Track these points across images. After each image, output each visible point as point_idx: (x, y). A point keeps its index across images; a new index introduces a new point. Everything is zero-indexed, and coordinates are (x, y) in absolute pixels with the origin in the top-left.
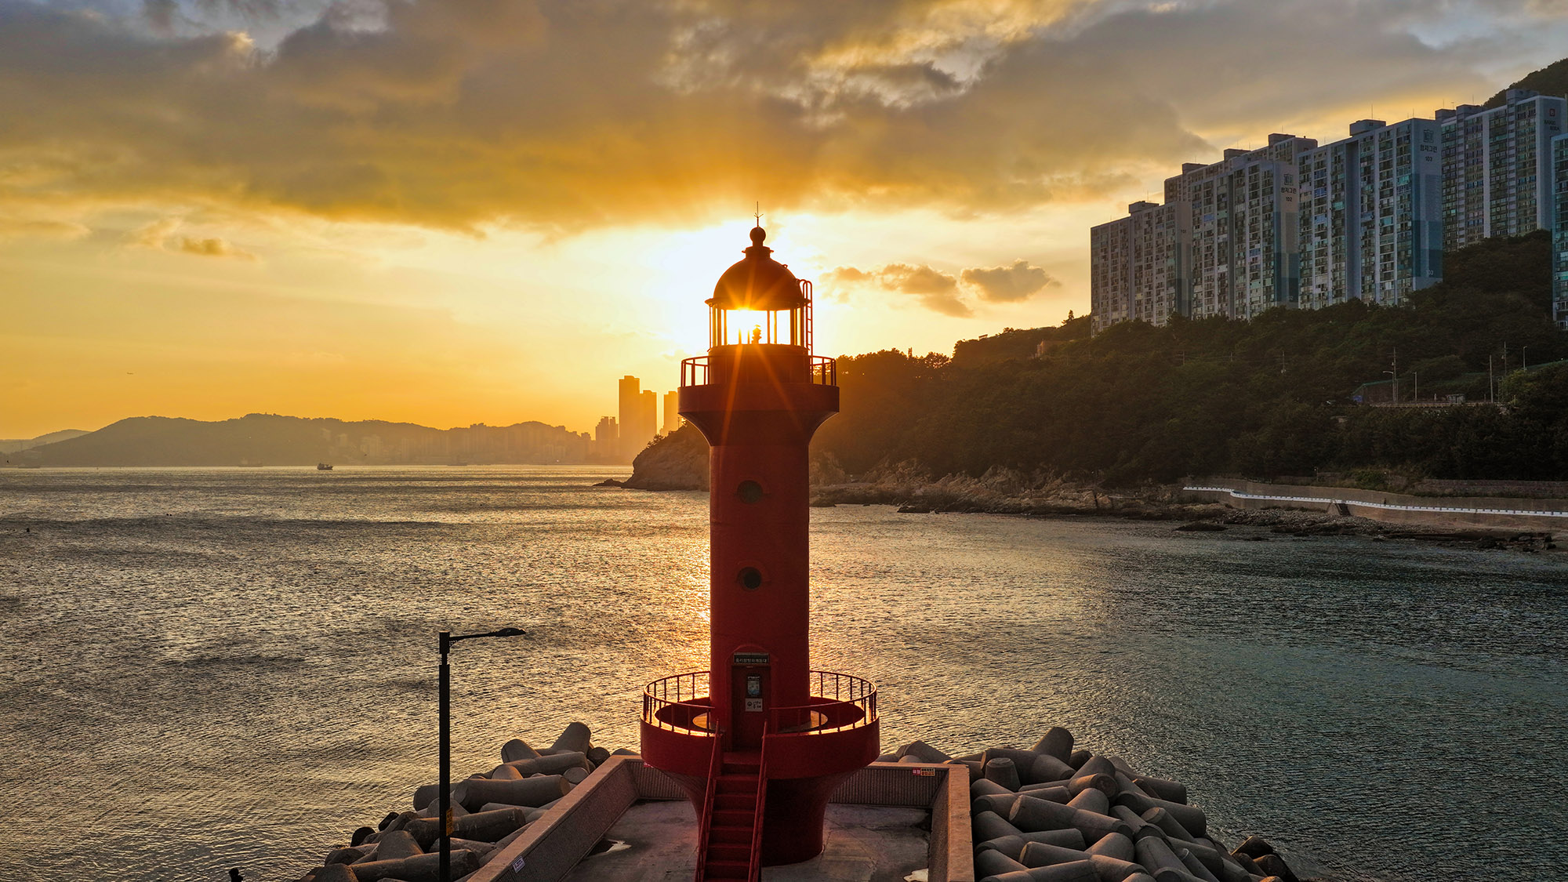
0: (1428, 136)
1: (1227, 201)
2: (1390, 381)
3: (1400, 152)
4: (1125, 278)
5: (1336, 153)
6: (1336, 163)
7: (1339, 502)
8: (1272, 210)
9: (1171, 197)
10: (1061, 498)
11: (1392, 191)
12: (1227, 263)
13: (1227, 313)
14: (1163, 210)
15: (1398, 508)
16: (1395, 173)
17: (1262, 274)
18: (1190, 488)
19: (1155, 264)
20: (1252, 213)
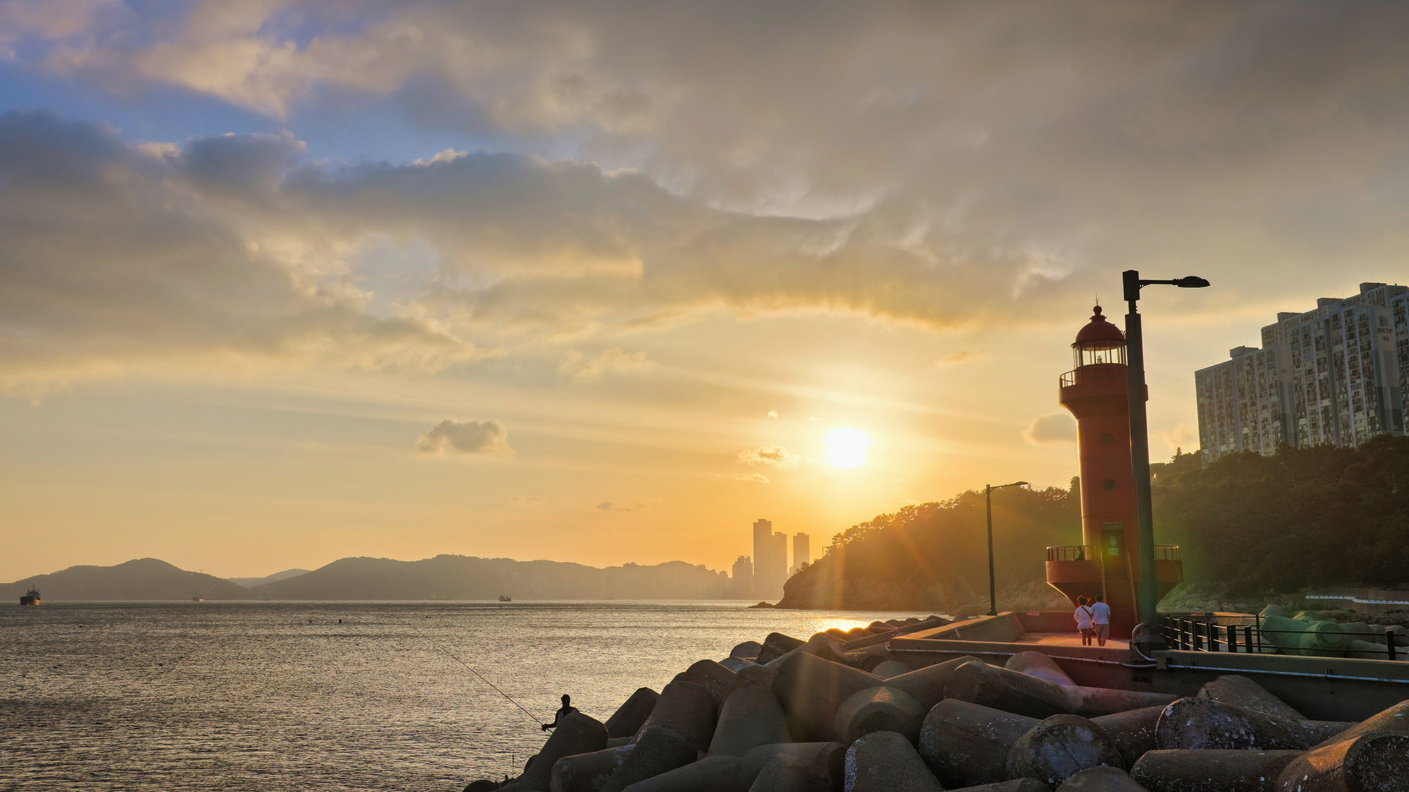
1: (1325, 343)
4: (1231, 415)
8: (1370, 348)
9: (1269, 342)
12: (1329, 397)
13: (1333, 442)
14: (1263, 353)
17: (1365, 406)
18: (1312, 597)
19: (1259, 401)
20: (1351, 352)
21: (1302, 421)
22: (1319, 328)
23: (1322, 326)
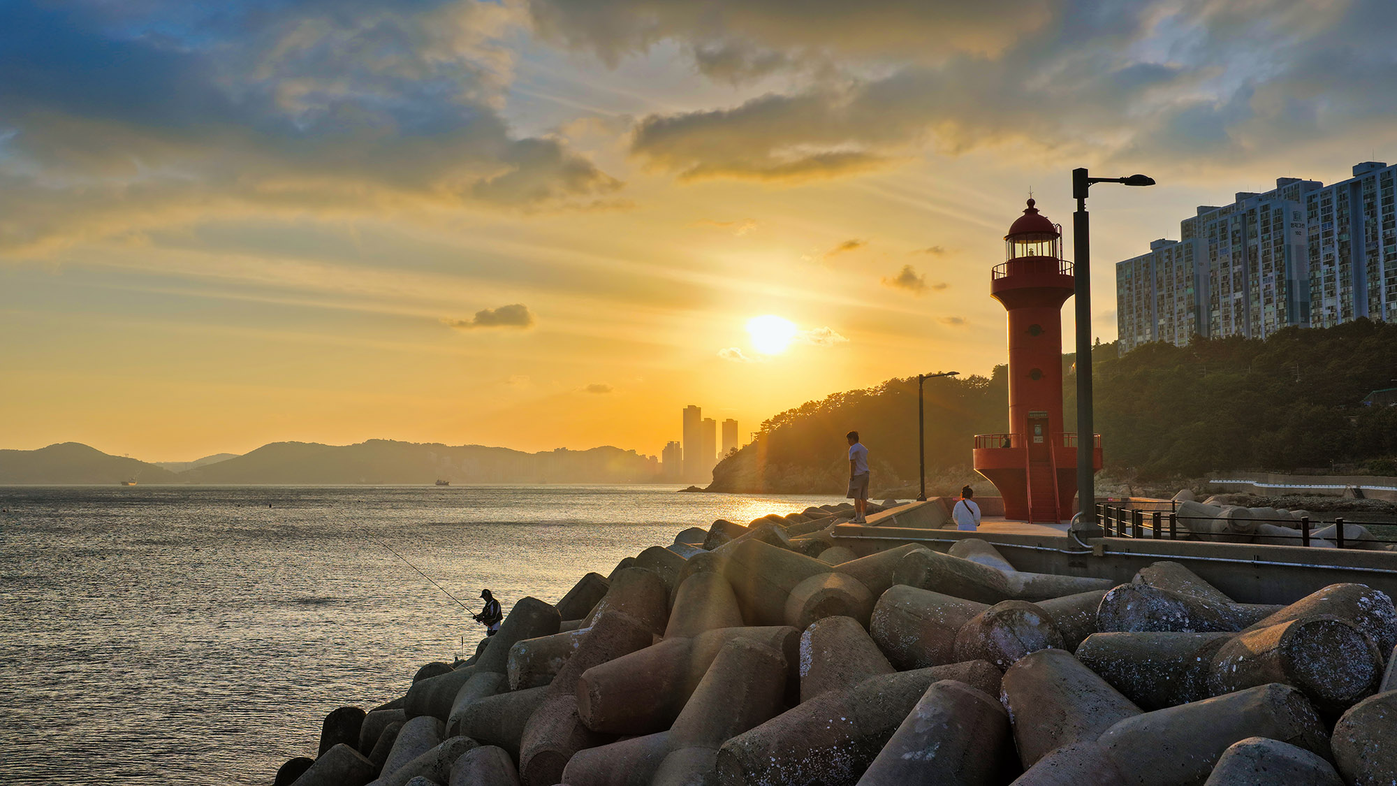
1: (1241, 237)
4: (1148, 306)
5: (1341, 191)
6: (1341, 200)
7: (1354, 487)
8: (1282, 243)
9: (1188, 236)
12: (1242, 290)
13: (1243, 334)
14: (1182, 246)
17: (1275, 299)
18: (1216, 481)
19: (1175, 293)
20: (1264, 246)
21: (1216, 313)
22: (1236, 222)
23: (1238, 220)
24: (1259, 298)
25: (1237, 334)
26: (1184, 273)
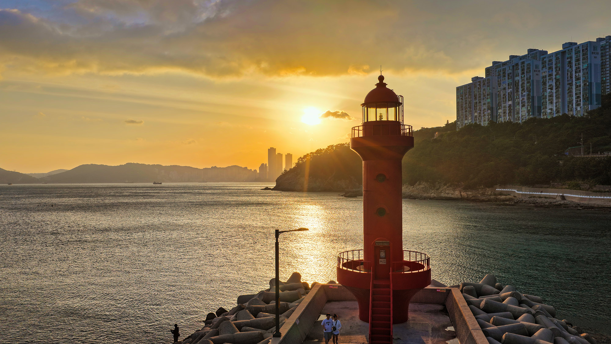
0: (595, 48)
1: (512, 76)
2: (580, 146)
3: (584, 55)
4: (470, 107)
5: (557, 56)
6: (557, 60)
7: (561, 194)
8: (530, 79)
9: (488, 75)
10: (447, 193)
11: (580, 70)
12: (511, 100)
13: (512, 120)
14: (485, 80)
15: (586, 197)
16: (581, 63)
17: (526, 104)
18: (499, 190)
19: (482, 101)
20: (522, 80)
21: (500, 111)
22: (510, 69)
23: (511, 68)
24: (519, 104)
25: (509, 121)
26: (486, 92)
